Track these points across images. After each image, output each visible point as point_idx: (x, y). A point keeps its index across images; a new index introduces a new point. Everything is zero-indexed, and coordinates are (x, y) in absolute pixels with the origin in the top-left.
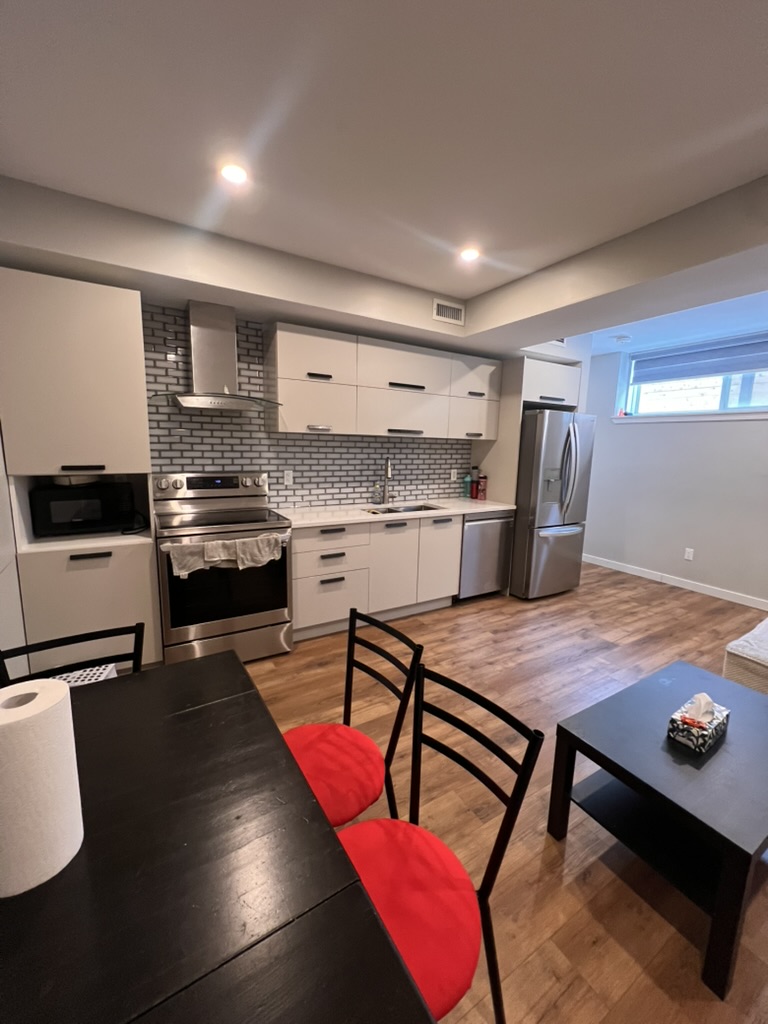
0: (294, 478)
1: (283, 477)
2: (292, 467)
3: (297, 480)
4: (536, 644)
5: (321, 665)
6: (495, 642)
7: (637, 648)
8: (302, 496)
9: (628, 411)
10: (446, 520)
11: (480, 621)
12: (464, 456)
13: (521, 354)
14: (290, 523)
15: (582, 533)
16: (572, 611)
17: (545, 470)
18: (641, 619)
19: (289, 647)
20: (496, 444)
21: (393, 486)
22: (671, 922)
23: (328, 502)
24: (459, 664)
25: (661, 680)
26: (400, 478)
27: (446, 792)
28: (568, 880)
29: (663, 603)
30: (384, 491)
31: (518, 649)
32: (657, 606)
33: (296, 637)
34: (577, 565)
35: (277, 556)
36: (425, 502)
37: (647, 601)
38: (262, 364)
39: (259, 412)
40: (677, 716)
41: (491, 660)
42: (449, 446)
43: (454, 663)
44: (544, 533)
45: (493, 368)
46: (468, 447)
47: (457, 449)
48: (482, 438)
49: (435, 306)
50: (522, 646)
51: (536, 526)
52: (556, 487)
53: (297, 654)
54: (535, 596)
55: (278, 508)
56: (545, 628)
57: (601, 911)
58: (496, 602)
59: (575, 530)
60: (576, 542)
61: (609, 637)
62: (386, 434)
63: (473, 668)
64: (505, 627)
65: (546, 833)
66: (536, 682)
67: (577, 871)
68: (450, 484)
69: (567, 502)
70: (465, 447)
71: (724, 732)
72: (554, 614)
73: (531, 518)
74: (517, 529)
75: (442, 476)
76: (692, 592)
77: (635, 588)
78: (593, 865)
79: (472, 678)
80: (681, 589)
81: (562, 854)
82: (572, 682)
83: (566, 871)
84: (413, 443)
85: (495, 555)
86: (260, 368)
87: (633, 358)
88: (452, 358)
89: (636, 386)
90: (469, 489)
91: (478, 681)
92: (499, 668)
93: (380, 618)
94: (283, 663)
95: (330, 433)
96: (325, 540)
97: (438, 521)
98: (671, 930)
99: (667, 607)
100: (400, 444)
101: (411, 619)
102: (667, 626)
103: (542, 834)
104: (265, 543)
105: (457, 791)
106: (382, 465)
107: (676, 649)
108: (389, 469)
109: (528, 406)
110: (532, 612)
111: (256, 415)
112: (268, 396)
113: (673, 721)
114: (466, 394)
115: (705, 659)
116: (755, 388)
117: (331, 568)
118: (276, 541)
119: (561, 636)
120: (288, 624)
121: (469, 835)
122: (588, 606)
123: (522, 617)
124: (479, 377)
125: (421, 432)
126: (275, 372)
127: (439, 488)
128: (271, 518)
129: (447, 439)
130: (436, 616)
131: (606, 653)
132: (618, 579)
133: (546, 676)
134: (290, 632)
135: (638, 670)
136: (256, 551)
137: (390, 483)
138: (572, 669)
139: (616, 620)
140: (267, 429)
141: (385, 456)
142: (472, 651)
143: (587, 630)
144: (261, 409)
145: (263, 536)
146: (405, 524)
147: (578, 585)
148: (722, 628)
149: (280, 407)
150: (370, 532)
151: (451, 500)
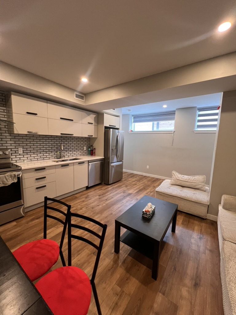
0: (23, 151)
1: (18, 151)
2: (22, 147)
3: (24, 152)
4: (111, 197)
5: (37, 218)
6: (100, 199)
7: (137, 193)
8: (27, 157)
9: (132, 130)
10: (83, 163)
11: (95, 193)
12: (88, 142)
13: (103, 112)
14: (21, 168)
15: (123, 164)
16: (121, 186)
17: (111, 146)
18: (138, 186)
19: (24, 214)
20: (97, 139)
21: (64, 152)
22: (145, 265)
23: (38, 159)
24: (88, 208)
25: (141, 201)
26: (66, 150)
27: (84, 250)
28: (120, 264)
29: (143, 181)
30: (61, 154)
31: (106, 200)
32: (141, 181)
33: (26, 211)
34: (121, 173)
35: (16, 181)
36: (76, 157)
37: (139, 181)
38: (6, 107)
39: (5, 126)
40: (144, 210)
41: (98, 205)
42: (83, 139)
43: (87, 208)
44: (112, 164)
45: (95, 116)
46: (89, 139)
47: (86, 140)
48: (93, 137)
49: (75, 94)
50: (107, 199)
51: (110, 162)
52: (115, 151)
53: (27, 216)
54: (111, 183)
55: (16, 162)
56: (114, 192)
57: (128, 270)
58: (100, 186)
59: (121, 163)
60: (121, 166)
61: (130, 192)
62: (60, 135)
63: (93, 208)
64: (102, 194)
65: (114, 253)
66: (112, 208)
67: (122, 261)
68: (84, 151)
69: (118, 155)
70: (88, 139)
71: (154, 212)
72: (116, 187)
73: (109, 160)
74: (104, 164)
75: (81, 149)
76: (149, 177)
77: (136, 177)
78: (127, 257)
79: (93, 211)
80: (147, 176)
81: (118, 257)
82: (121, 206)
83: (119, 262)
84: (71, 138)
85: (99, 172)
86: (5, 108)
87: (133, 116)
88: (82, 111)
89: (134, 124)
90: (90, 153)
91: (94, 212)
92: (101, 206)
93: (58, 199)
94: (20, 221)
95: (38, 134)
96: (37, 173)
97: (80, 163)
98: (145, 267)
99: (144, 181)
100: (65, 138)
101: (72, 196)
102: (144, 186)
103: (113, 253)
104: (9, 177)
105: (87, 249)
106: (59, 145)
107: (145, 192)
108: (62, 147)
109: (106, 128)
110: (110, 188)
111: (4, 127)
112: (9, 120)
113: (143, 212)
114: (87, 123)
115: (152, 194)
116: (160, 125)
117: (41, 182)
118: (15, 175)
119: (118, 194)
120: (23, 206)
121: (91, 262)
122: (125, 184)
123: (107, 190)
124: (91, 118)
125: (73, 135)
126: (12, 111)
127: (80, 153)
128: (13, 166)
129: (82, 137)
130: (81, 194)
131: (130, 196)
132: (132, 175)
133: (114, 206)
134: (24, 209)
135: (137, 199)
136: (5, 180)
137: (63, 152)
138: (121, 202)
139: (132, 187)
140: (9, 132)
141: (60, 143)
142: (92, 203)
143: (125, 191)
144: (6, 124)
145: (9, 174)
146: (68, 165)
147: (122, 178)
148: (155, 185)
149: (14, 124)
150: (55, 169)
151: (85, 156)
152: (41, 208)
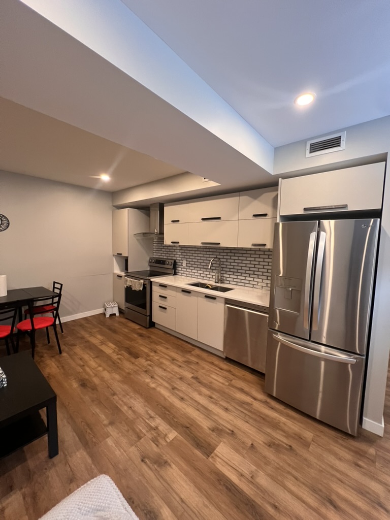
0: (186, 264)
1: (183, 263)
2: (186, 259)
8: (189, 272)
10: (213, 298)
88: (239, 196)
96: (161, 289)
97: (208, 296)
114: (251, 217)
117: (163, 302)
124: (262, 203)
125: (219, 244)
150: (176, 291)
152: (163, 332)
